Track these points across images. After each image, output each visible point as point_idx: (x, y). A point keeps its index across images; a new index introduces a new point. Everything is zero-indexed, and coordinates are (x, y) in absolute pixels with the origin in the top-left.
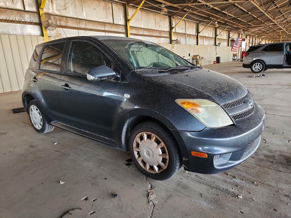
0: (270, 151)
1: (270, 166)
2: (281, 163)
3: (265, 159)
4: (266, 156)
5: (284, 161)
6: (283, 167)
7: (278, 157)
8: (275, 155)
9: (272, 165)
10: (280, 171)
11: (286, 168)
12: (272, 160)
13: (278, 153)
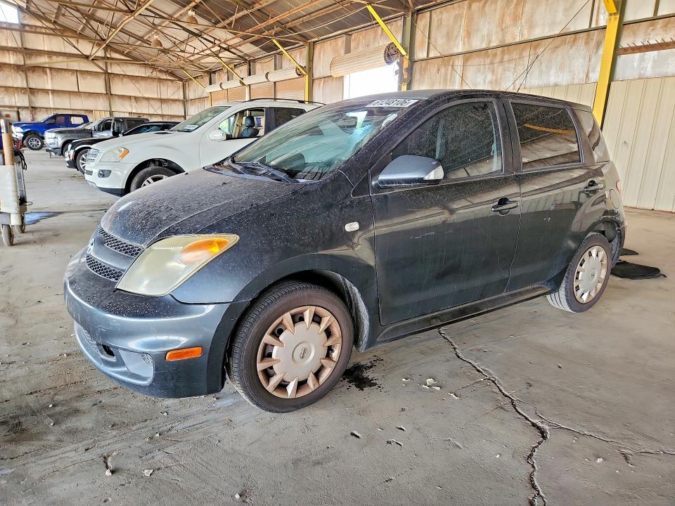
0: (72, 432)
1: (55, 394)
2: (34, 413)
3: (76, 405)
4: (76, 411)
5: (27, 422)
6: (27, 406)
7: (47, 426)
8: (56, 427)
9: (52, 398)
10: (31, 393)
11: (20, 408)
12: (58, 409)
13: (52, 438)
